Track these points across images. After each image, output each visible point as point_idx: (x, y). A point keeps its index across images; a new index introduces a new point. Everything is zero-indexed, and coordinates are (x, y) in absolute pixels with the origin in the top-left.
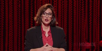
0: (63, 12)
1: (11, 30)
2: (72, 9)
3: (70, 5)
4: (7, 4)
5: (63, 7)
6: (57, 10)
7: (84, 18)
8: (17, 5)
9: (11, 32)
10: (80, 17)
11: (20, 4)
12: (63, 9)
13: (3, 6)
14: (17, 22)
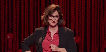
0: (81, 10)
1: (27, 29)
2: (90, 7)
3: (89, 3)
4: (23, 4)
5: (81, 5)
6: (74, 8)
7: (103, 16)
8: (33, 3)
9: (27, 31)
10: (99, 15)
11: (36, 2)
12: (81, 7)
13: (19, 4)
14: (33, 20)
